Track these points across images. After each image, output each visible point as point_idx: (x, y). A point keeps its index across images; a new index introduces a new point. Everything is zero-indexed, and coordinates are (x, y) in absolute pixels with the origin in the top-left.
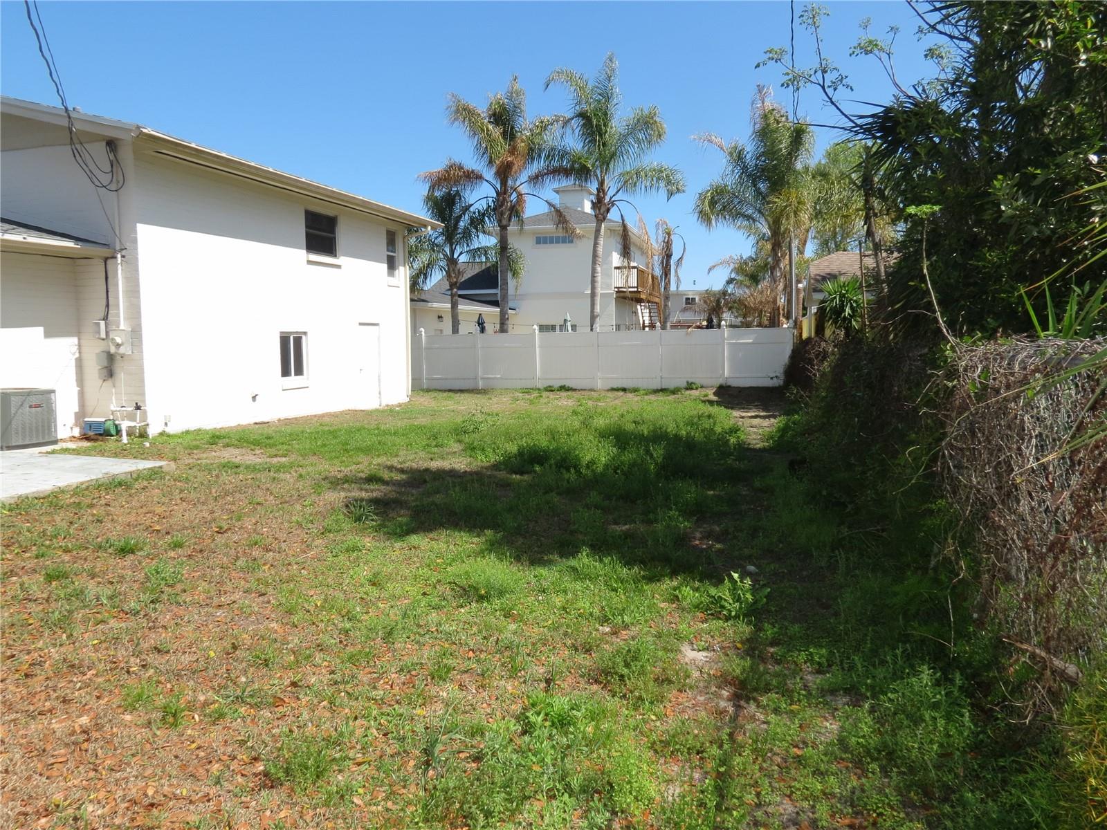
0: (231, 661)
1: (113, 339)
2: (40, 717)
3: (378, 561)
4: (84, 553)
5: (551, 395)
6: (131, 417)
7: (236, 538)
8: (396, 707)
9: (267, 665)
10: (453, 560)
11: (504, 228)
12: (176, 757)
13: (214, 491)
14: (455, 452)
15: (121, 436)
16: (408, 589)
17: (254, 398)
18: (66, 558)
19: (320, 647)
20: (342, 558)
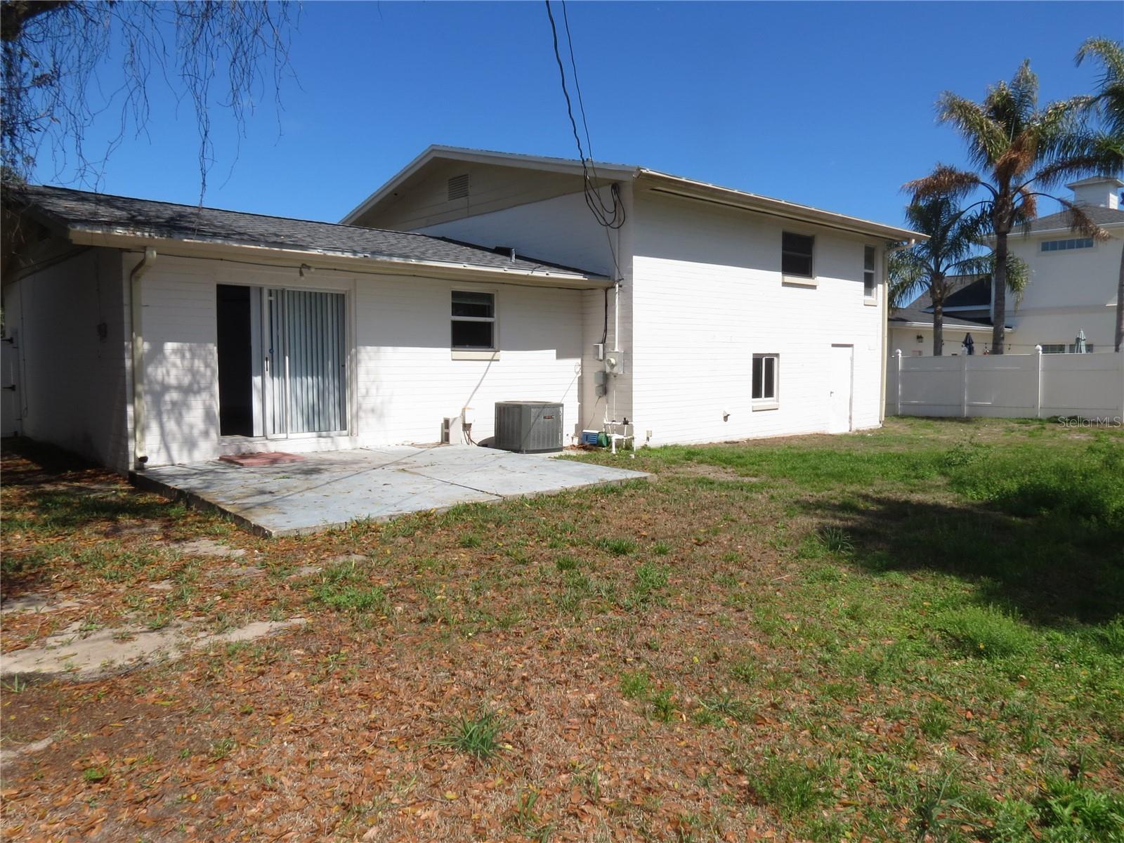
0: (714, 670)
1: (609, 360)
2: (558, 685)
3: (856, 594)
4: (586, 549)
5: (1059, 428)
6: (620, 432)
7: (713, 552)
8: (884, 754)
9: (747, 681)
10: (943, 605)
11: (1002, 235)
12: (668, 750)
13: (691, 504)
14: (938, 486)
15: (611, 447)
16: (891, 629)
17: (726, 418)
18: (573, 550)
19: (799, 673)
20: (817, 585)
